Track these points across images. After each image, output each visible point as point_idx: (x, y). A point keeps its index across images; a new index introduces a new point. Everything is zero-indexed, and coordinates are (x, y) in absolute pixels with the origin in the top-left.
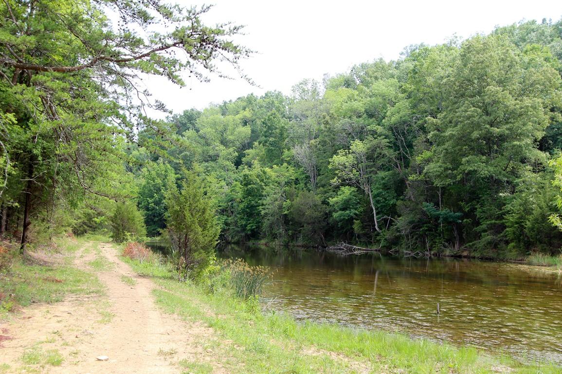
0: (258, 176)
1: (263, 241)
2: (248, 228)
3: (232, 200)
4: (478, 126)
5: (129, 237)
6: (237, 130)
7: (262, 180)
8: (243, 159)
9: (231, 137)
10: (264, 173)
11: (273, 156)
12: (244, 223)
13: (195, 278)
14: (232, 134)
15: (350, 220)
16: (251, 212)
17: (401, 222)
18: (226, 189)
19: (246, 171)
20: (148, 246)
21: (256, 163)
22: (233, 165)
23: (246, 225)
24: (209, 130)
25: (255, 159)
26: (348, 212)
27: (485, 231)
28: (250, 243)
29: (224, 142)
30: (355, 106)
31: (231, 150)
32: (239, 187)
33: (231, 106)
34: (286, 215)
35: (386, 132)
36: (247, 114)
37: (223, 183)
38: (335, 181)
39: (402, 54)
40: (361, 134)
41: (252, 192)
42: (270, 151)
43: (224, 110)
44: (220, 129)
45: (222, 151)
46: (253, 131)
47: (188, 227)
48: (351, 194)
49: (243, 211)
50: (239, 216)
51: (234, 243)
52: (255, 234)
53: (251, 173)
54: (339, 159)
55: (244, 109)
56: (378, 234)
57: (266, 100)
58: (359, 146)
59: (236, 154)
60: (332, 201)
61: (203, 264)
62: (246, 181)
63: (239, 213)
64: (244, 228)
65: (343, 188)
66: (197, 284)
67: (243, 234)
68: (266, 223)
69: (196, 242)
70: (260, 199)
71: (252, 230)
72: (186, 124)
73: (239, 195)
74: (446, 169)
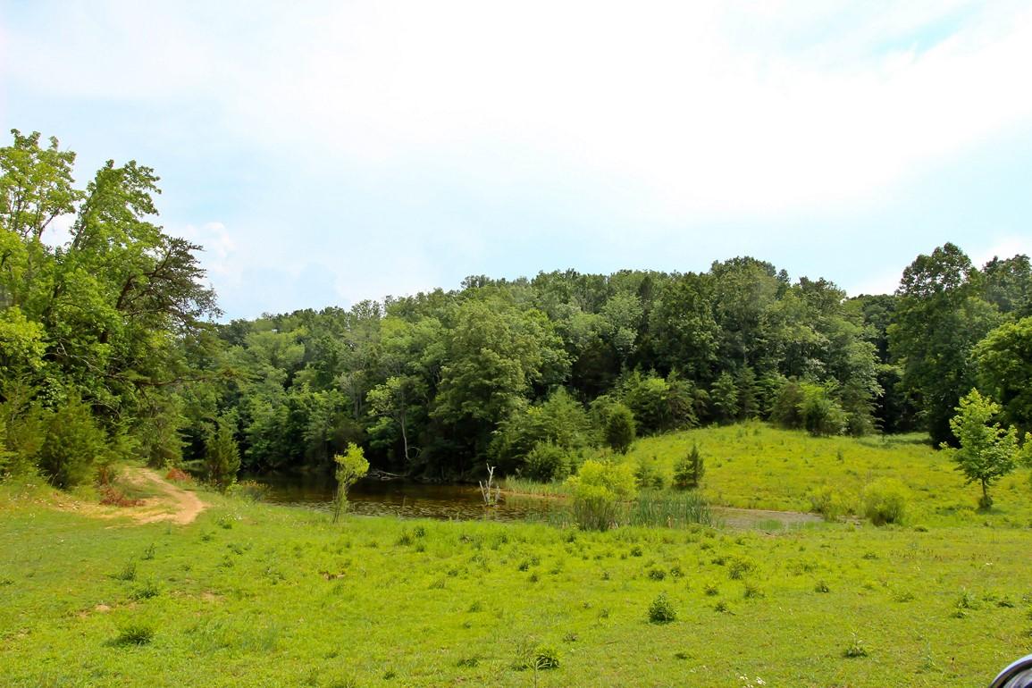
0: (305, 401)
1: (306, 467)
2: (292, 453)
3: (277, 424)
4: (474, 378)
5: (168, 464)
6: (290, 349)
7: (309, 406)
8: (294, 380)
9: (282, 357)
10: (312, 397)
11: (323, 381)
12: (287, 448)
13: (222, 491)
14: (284, 352)
15: (385, 449)
16: (295, 436)
17: (423, 453)
18: (272, 413)
19: (294, 396)
20: (186, 471)
21: (306, 387)
22: (281, 387)
23: (289, 451)
24: (259, 347)
25: (306, 382)
26: (383, 441)
27: (476, 462)
28: (293, 469)
29: (275, 362)
30: (398, 343)
31: (281, 370)
32: (286, 410)
33: (286, 321)
34: (329, 441)
35: (423, 369)
36: (303, 331)
37: (269, 406)
38: (372, 413)
39: (463, 283)
40: (401, 369)
41: (299, 417)
42: (320, 375)
43: (278, 322)
44: (271, 346)
45: (270, 370)
46: (307, 351)
47: (221, 461)
48: (388, 425)
49: (288, 436)
50: (283, 441)
51: (276, 469)
52: (299, 460)
53: (299, 398)
54: (376, 393)
55: (300, 325)
56: (408, 462)
57: (326, 317)
58: (394, 382)
59: (286, 375)
60: (370, 430)
61: (228, 483)
62: (293, 405)
63: (283, 438)
64: (287, 453)
65: (381, 419)
66: (224, 494)
67: (286, 459)
68: (310, 448)
69: (225, 470)
70: (305, 425)
71: (296, 456)
72: (233, 337)
73: (284, 419)
74: (452, 410)
